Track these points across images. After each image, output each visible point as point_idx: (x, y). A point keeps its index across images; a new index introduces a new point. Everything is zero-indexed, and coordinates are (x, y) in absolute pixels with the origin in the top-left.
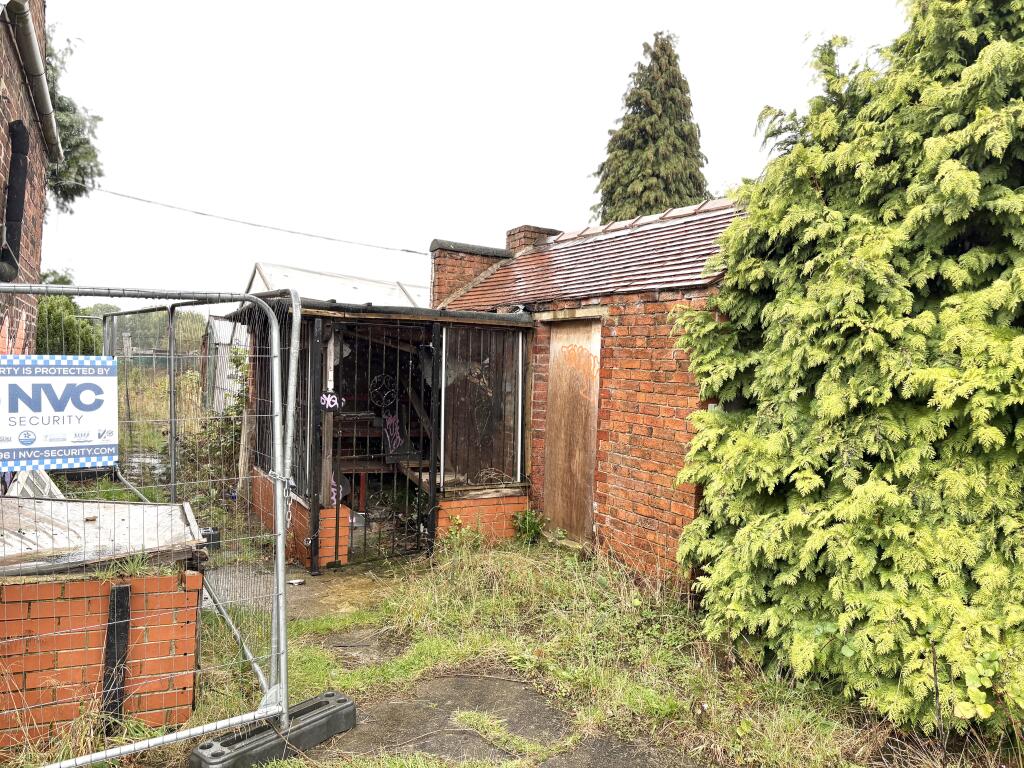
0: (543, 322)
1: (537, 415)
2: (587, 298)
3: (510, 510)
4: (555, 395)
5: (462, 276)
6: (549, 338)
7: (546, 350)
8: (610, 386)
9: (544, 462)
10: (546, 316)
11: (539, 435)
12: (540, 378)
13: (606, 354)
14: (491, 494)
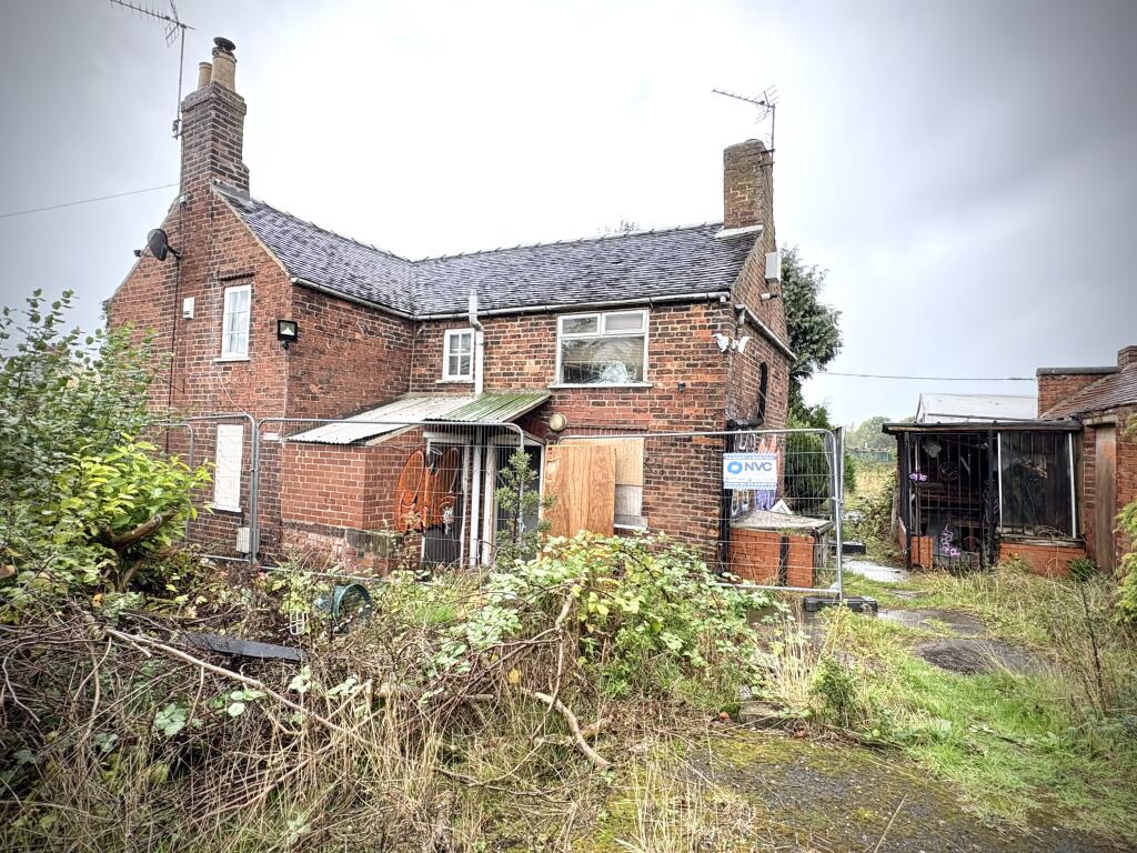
0: (1089, 426)
1: (1088, 492)
2: (1107, 409)
3: (1066, 557)
4: (1099, 478)
5: (1065, 391)
6: (1095, 437)
7: (1093, 445)
8: (1122, 471)
9: (1094, 524)
10: (1089, 422)
11: (1090, 506)
12: (1089, 465)
13: (1119, 448)
14: (1046, 543)
